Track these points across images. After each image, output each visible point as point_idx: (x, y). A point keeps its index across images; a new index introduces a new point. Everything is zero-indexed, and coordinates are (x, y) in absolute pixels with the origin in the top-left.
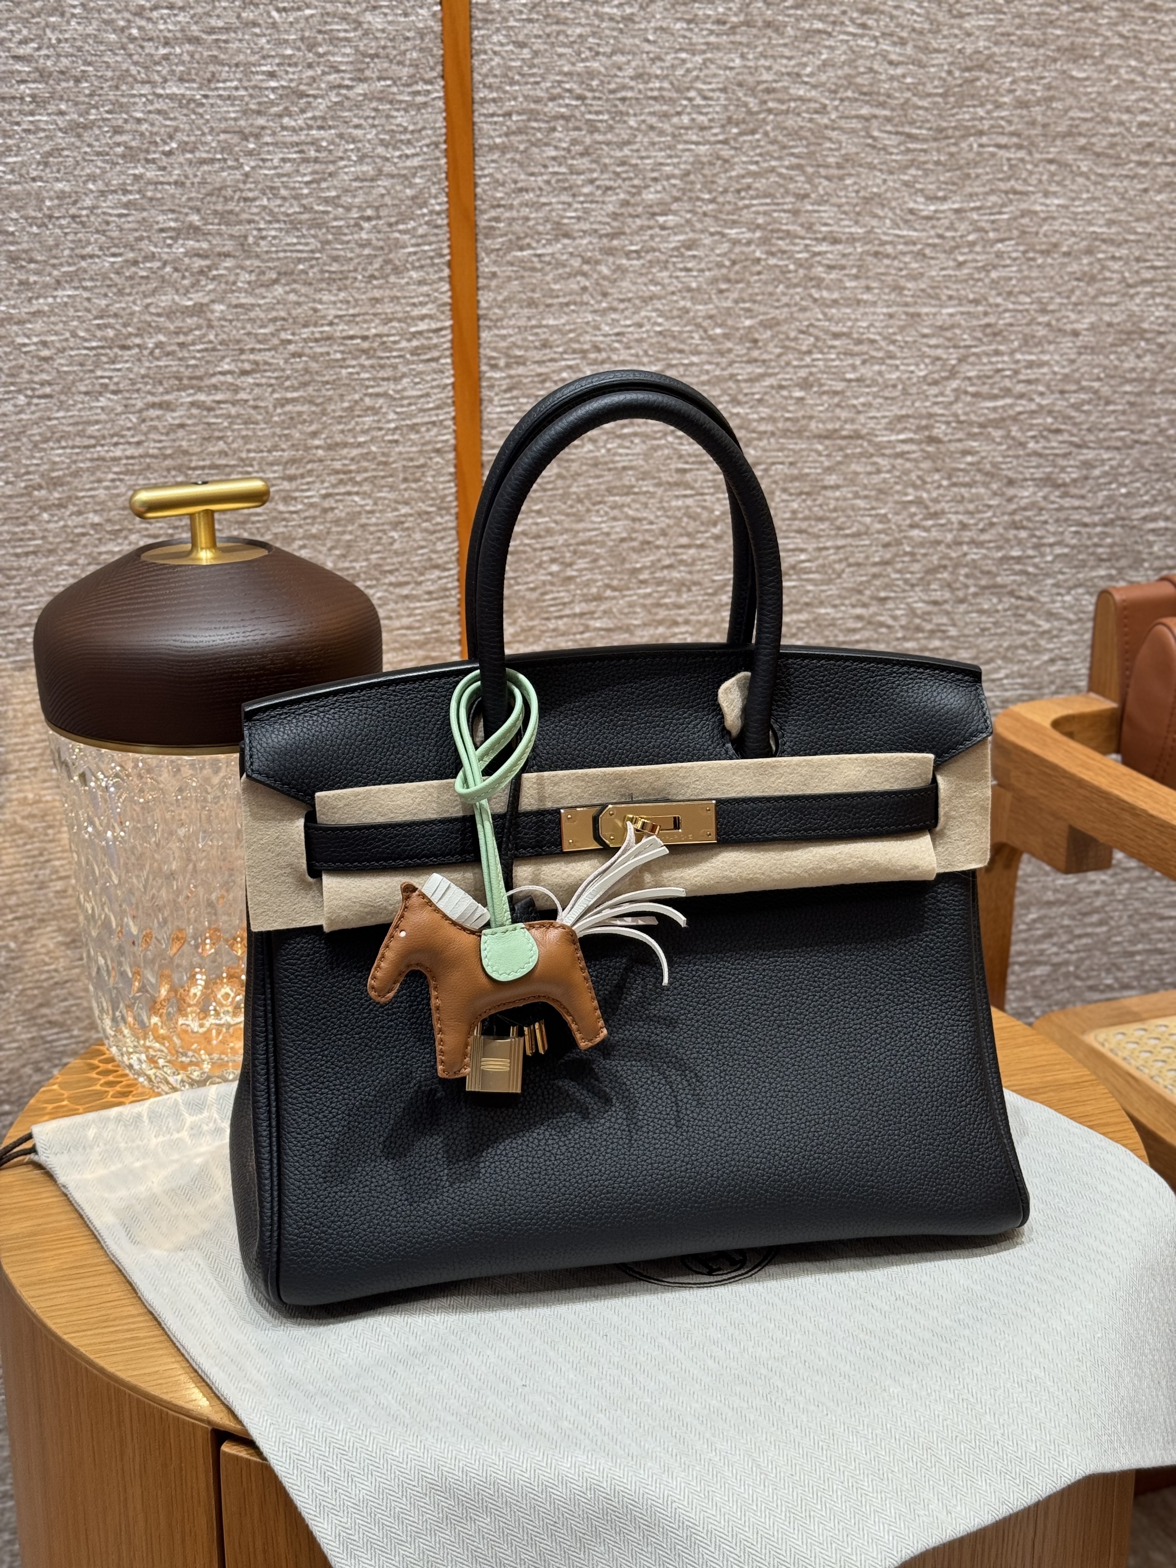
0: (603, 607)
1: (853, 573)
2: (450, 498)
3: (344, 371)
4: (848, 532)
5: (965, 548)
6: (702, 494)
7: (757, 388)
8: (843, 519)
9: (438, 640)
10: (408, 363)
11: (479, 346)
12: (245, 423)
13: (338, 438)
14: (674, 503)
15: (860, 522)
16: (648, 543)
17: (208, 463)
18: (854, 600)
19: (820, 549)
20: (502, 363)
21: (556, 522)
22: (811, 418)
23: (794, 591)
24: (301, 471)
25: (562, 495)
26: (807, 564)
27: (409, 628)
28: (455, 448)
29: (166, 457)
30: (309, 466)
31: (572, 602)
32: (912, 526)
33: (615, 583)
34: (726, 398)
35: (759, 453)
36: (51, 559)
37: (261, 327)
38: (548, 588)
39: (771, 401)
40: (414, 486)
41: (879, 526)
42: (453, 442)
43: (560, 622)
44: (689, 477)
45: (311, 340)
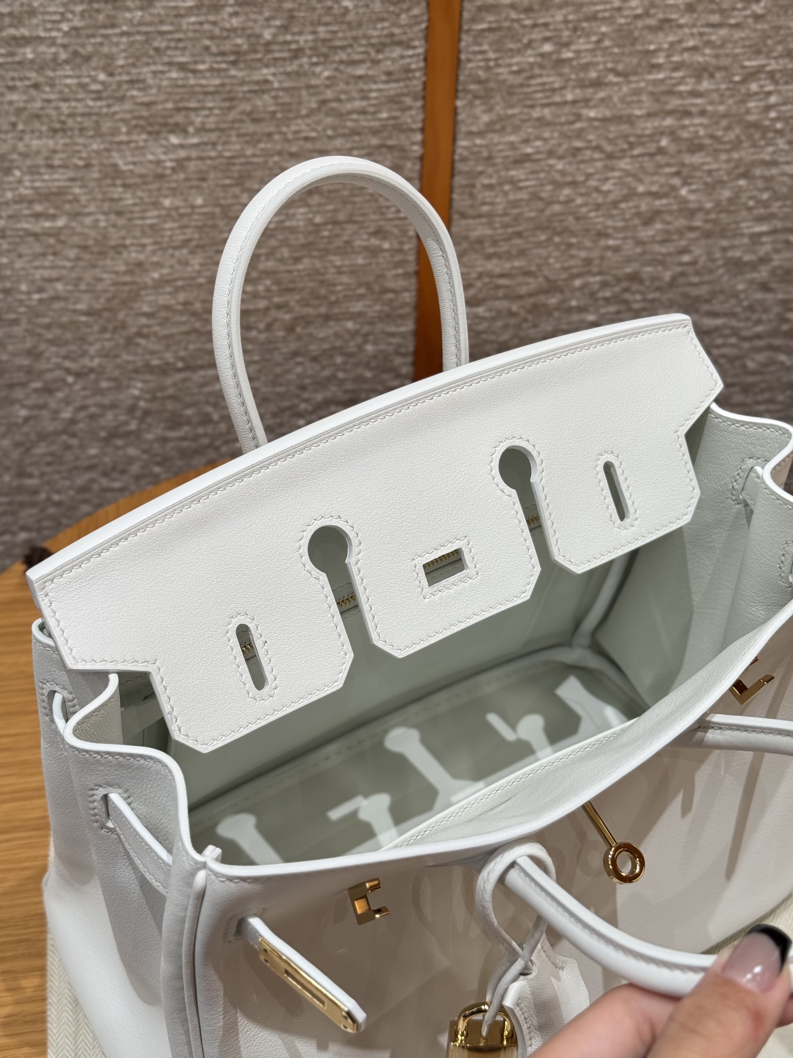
0: (601, 94)
9: (394, 126)
27: (362, 112)
33: (620, 67)
38: (537, 71)
43: (547, 111)
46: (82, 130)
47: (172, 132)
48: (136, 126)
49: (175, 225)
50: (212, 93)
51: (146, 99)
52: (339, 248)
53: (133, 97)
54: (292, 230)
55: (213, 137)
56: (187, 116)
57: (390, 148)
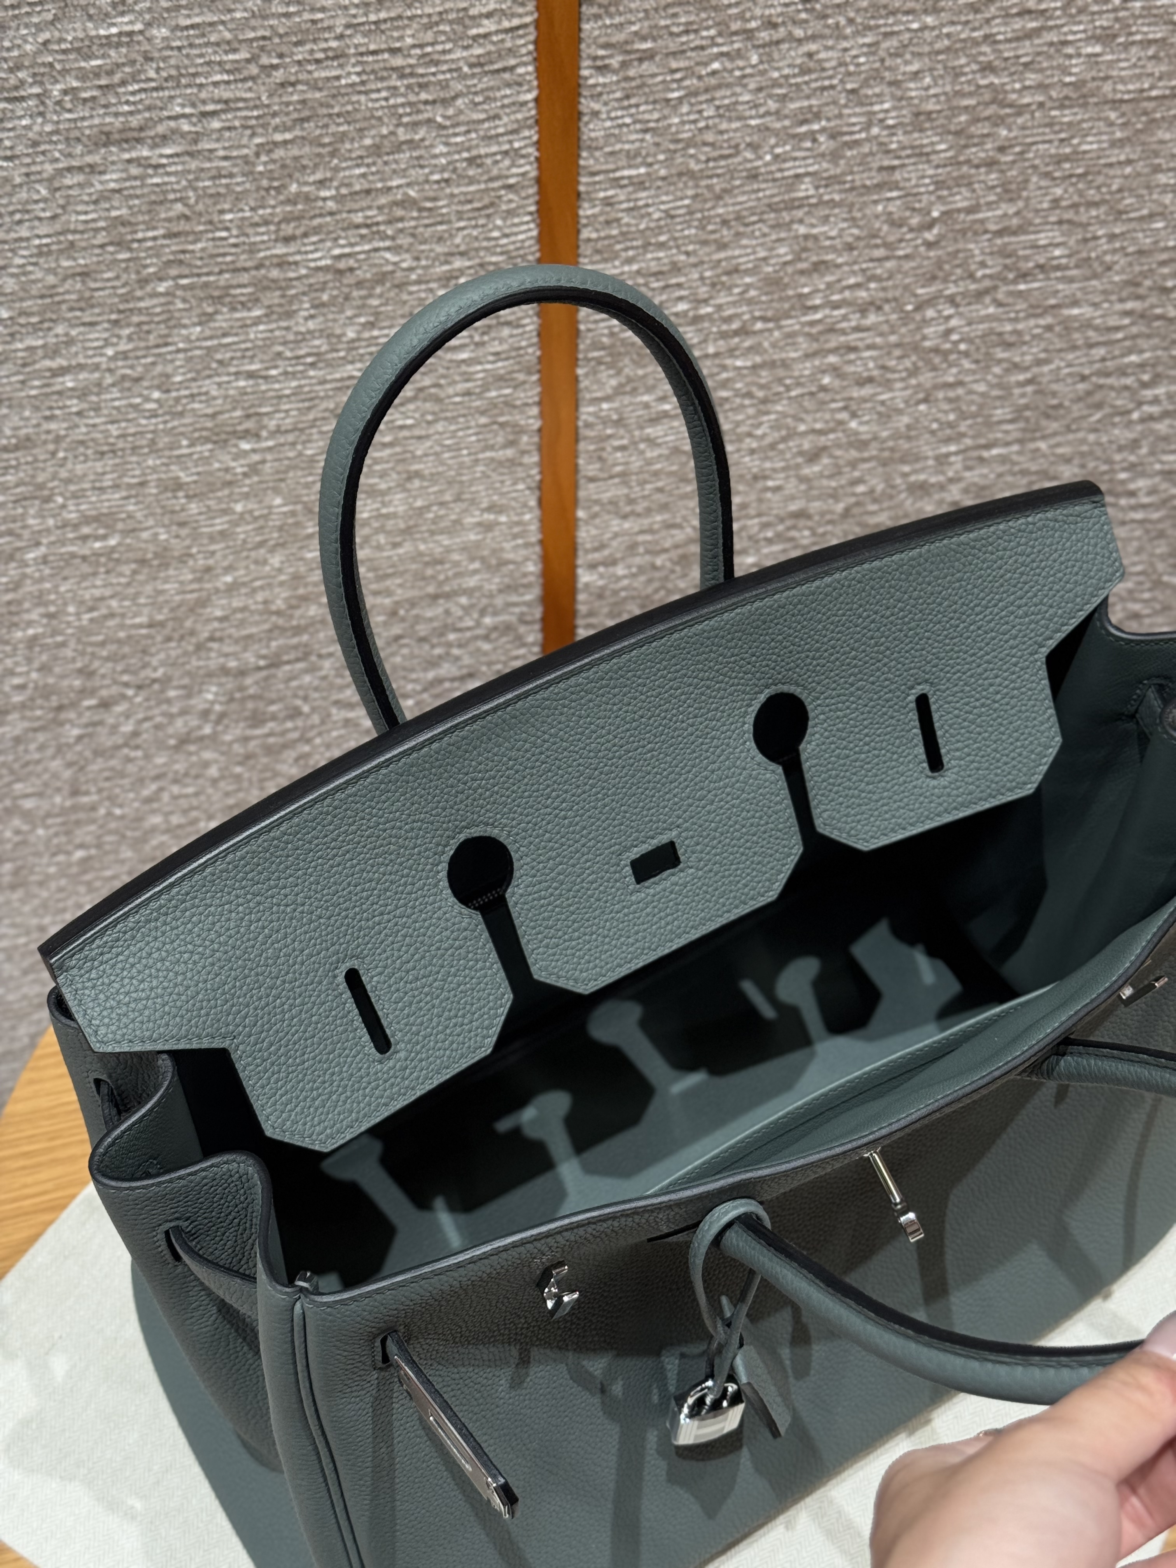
1: (1130, 264)
2: (529, 243)
3: (363, 98)
4: (1133, 215)
7: (1027, 47)
8: (1128, 201)
10: (465, 77)
11: (580, 40)
12: (213, 178)
14: (870, 210)
17: (161, 232)
18: (1124, 294)
19: (1085, 240)
20: (615, 62)
21: (687, 254)
22: (1106, 78)
23: (1036, 293)
24: (302, 230)
25: (700, 220)
26: (1063, 260)
28: (538, 180)
29: (97, 230)
30: (317, 222)
34: (975, 67)
37: (226, 52)
39: (1045, 65)
42: (534, 174)
44: (897, 176)
45: (308, 61)
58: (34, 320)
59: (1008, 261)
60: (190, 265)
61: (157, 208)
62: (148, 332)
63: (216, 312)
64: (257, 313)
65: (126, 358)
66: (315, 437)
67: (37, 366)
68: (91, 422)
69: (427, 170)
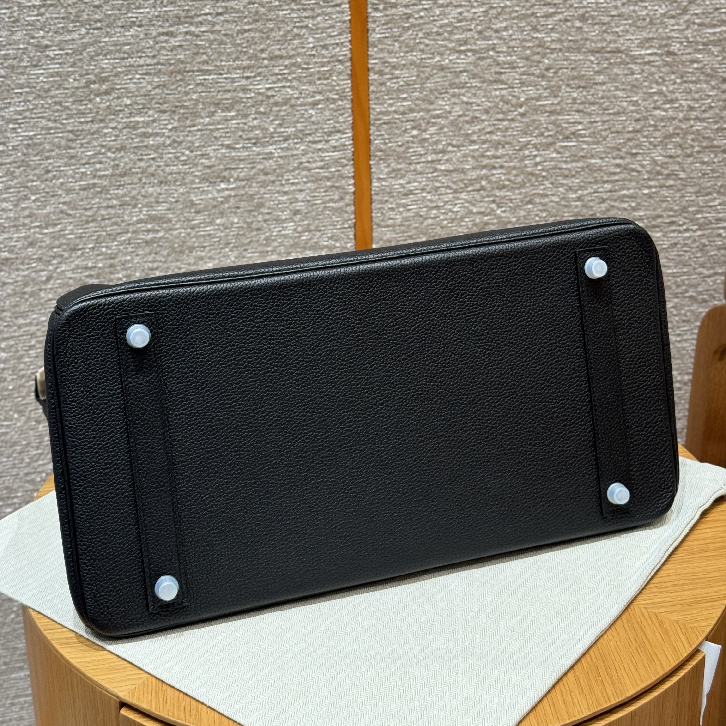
0: (446, 157)
1: (614, 137)
2: (347, 90)
4: (611, 111)
5: (692, 122)
6: (513, 88)
8: (607, 104)
9: (339, 176)
12: (220, 44)
13: (277, 53)
14: (493, 93)
15: (619, 106)
16: (477, 118)
17: (196, 68)
18: (614, 154)
19: (592, 123)
20: (381, 7)
21: (416, 105)
23: (574, 148)
24: (254, 73)
25: (420, 88)
26: (583, 132)
27: (321, 168)
28: (351, 59)
29: (170, 64)
30: (260, 70)
31: (426, 154)
32: (655, 108)
33: (454, 142)
35: (551, 62)
36: (102, 125)
38: (411, 145)
39: (560, 30)
40: (325, 82)
41: (633, 108)
42: (349, 56)
43: (418, 166)
44: (503, 77)
46: (175, 182)
47: (222, 181)
48: (203, 179)
49: (222, 234)
50: (243, 160)
51: (210, 164)
52: (311, 246)
53: (202, 163)
54: (285, 236)
55: (243, 183)
56: (230, 173)
57: (337, 187)
58: (140, 107)
59: (559, 129)
60: (206, 86)
61: (195, 57)
62: (187, 118)
63: (215, 111)
64: (233, 114)
65: (176, 131)
66: (254, 185)
67: (139, 131)
68: (158, 164)
69: (305, 50)
